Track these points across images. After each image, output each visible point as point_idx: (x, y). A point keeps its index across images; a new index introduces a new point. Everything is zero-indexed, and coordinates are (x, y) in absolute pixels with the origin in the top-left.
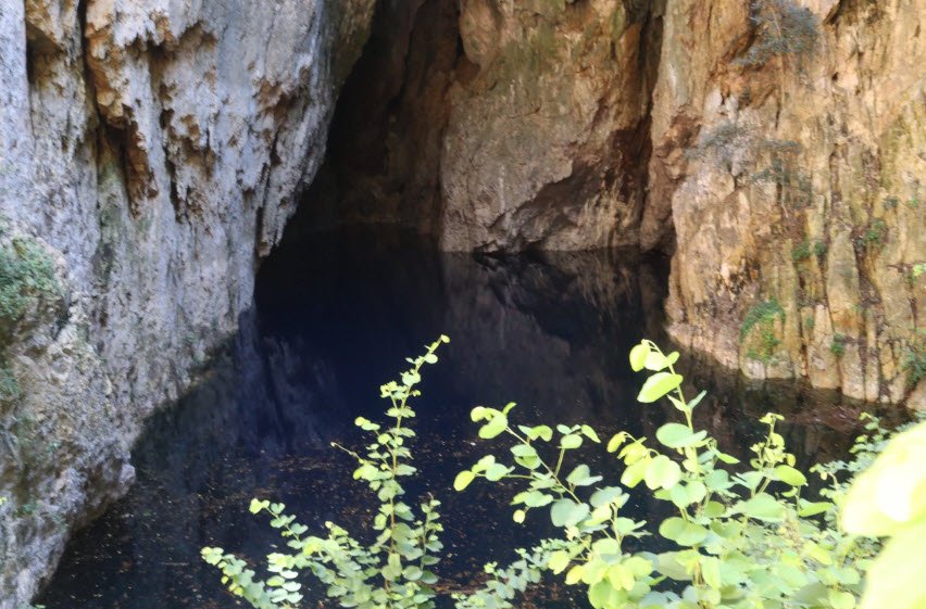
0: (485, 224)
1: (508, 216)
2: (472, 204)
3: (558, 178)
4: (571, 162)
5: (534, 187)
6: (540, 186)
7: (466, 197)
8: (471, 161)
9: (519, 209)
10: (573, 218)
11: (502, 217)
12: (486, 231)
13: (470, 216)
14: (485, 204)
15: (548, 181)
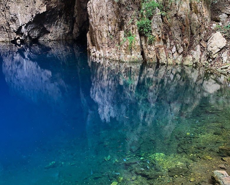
0: (14, 31)
1: (23, 27)
2: (8, 23)
3: (41, 12)
4: (46, 6)
5: (32, 16)
6: (34, 15)
7: (5, 20)
8: (5, 5)
9: (27, 25)
10: (48, 29)
11: (21, 27)
12: (15, 34)
13: (8, 28)
14: (13, 23)
15: (37, 13)
